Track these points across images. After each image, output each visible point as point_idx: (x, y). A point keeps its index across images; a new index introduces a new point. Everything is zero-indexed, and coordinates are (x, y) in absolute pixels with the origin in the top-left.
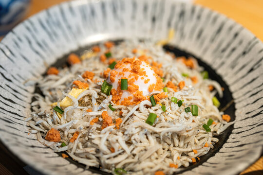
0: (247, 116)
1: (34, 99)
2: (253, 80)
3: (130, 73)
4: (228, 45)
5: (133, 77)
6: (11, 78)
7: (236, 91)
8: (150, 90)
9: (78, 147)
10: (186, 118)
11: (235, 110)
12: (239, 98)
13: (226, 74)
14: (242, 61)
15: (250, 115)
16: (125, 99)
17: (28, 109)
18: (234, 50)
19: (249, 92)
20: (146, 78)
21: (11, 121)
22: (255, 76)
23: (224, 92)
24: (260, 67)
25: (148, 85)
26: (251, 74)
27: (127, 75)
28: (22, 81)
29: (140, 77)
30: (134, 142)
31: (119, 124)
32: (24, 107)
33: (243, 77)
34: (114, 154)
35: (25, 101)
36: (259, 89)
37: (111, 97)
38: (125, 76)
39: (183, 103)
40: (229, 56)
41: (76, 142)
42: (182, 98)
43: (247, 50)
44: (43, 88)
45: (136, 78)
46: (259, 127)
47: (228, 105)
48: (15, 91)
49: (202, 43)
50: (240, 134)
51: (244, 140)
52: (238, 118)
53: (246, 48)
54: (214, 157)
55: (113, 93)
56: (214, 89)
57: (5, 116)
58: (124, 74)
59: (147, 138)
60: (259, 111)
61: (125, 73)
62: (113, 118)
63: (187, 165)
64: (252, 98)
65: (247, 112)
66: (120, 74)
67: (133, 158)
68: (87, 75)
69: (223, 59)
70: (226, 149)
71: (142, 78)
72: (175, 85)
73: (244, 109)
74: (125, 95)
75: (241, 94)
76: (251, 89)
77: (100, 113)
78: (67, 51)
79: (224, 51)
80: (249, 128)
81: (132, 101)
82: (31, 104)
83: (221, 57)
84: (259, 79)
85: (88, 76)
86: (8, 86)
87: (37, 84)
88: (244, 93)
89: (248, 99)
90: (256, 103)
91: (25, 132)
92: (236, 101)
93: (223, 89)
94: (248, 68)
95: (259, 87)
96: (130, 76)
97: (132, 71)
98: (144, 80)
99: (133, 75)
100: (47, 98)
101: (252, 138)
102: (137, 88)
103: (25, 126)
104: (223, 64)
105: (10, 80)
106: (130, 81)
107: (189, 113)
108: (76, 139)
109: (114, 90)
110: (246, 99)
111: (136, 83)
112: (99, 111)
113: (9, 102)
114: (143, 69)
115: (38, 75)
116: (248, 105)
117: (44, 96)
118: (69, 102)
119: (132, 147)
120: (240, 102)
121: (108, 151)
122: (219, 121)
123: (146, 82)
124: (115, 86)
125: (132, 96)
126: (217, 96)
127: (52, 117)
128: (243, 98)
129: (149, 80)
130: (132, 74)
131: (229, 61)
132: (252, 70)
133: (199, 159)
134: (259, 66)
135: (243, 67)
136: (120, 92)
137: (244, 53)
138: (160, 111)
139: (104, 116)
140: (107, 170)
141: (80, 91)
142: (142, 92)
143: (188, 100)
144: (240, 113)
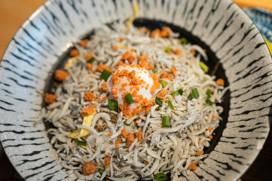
0: (238, 76)
1: (50, 136)
2: (231, 37)
3: (130, 86)
4: (195, 5)
5: (134, 89)
6: (22, 129)
7: (218, 50)
8: (152, 93)
9: (115, 170)
10: (192, 105)
11: (223, 71)
12: (223, 57)
13: (203, 35)
14: (214, 19)
15: (241, 75)
16: (134, 110)
17: (52, 150)
18: (201, 9)
19: (231, 50)
20: (145, 85)
21: (50, 176)
22: (231, 34)
23: (207, 53)
24: (233, 23)
25: (149, 90)
26: (226, 31)
27: (128, 89)
28: (30, 124)
29: (140, 87)
30: (160, 147)
31: (140, 137)
32: (48, 150)
33: (220, 35)
34: (148, 166)
35: (45, 143)
36: (239, 47)
37: (121, 114)
38: (126, 91)
39: (183, 90)
40: (199, 15)
41: (111, 165)
42: (180, 85)
43: (215, 8)
44: (51, 119)
45: (138, 89)
46: (254, 90)
47: (216, 67)
48: (32, 139)
49: (168, 8)
50: (239, 98)
51: (247, 105)
52: (230, 80)
53: (214, 5)
54: (227, 129)
55: (122, 109)
56: (196, 53)
57: (43, 174)
58: (125, 90)
59: (168, 138)
60: (247, 70)
61: (125, 88)
62: (133, 133)
63: (208, 145)
64: (236, 56)
65: (236, 72)
66: (121, 90)
67: (164, 161)
68: (89, 98)
69: (194, 20)
70: (233, 117)
71: (143, 87)
72: (168, 73)
73: (232, 68)
74: (133, 106)
75: (224, 54)
76: (232, 47)
77: (119, 133)
78: (49, 68)
79: (192, 11)
80: (246, 90)
81: (140, 108)
82: (50, 142)
83: (192, 18)
84: (235, 36)
85: (91, 99)
86: (25, 139)
87: (44, 119)
88: (227, 51)
89: (233, 58)
90: (242, 62)
91: (65, 178)
92: (222, 61)
93: (205, 51)
94: (221, 25)
95: (239, 44)
96: (131, 89)
97: (130, 84)
98: (144, 88)
99: (134, 88)
100: (60, 129)
101: (252, 103)
102: (141, 97)
103: (61, 171)
104: (196, 24)
105: (22, 132)
106: (133, 94)
107: (193, 99)
108: (109, 164)
109: (121, 105)
110: (230, 58)
111: (139, 93)
112: (117, 131)
113: (36, 155)
114: (139, 77)
115: (39, 108)
116: (234, 64)
117: (57, 128)
118: (86, 131)
119: (160, 152)
120: (226, 61)
121: (143, 165)
122: (215, 87)
123: (146, 88)
124: (121, 102)
125: (139, 105)
126: (202, 59)
127: (79, 151)
128: (227, 57)
129: (148, 85)
130: (132, 86)
131: (201, 21)
132: (226, 27)
133: (215, 134)
134: (231, 23)
135: (217, 25)
136: (127, 106)
137: (213, 11)
138: (169, 110)
139: (125, 135)
140: (147, 179)
141: (91, 117)
142: (146, 98)
143: (185, 84)
144: (230, 74)
